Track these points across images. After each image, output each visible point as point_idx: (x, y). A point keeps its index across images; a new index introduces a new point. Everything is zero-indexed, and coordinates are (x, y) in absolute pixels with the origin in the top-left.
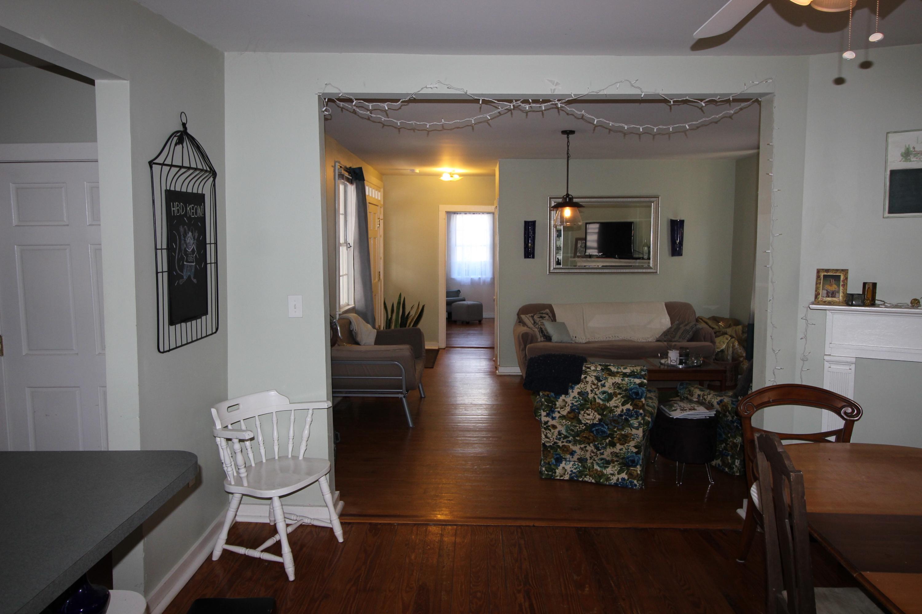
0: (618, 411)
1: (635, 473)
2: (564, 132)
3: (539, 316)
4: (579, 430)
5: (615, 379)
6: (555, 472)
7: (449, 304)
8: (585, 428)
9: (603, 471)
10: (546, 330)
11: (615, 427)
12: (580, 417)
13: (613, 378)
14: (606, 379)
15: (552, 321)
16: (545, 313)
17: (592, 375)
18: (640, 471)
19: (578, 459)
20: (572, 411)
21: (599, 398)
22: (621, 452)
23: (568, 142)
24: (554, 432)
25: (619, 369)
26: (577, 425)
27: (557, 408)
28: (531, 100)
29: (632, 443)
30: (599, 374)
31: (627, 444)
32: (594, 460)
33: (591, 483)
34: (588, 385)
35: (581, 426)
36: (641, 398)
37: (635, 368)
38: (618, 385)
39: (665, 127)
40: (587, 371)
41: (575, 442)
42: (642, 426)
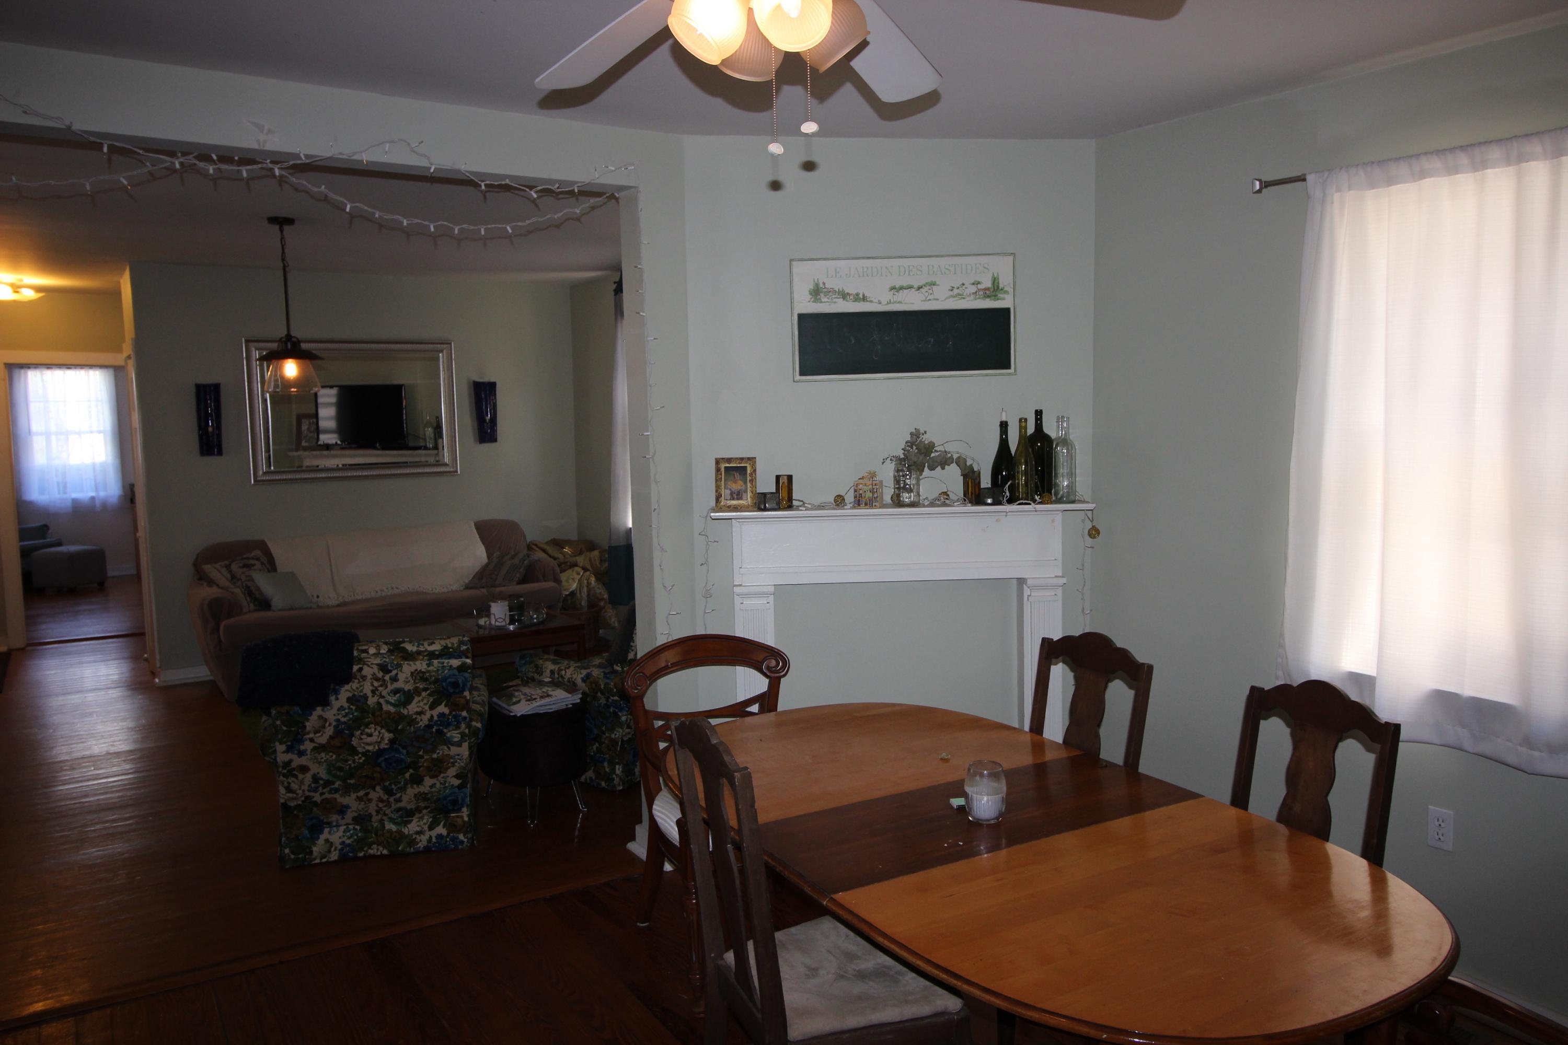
0: (424, 720)
1: (459, 820)
2: (273, 220)
3: (241, 565)
4: (353, 765)
5: (415, 664)
6: (311, 852)
7: (25, 554)
8: (364, 761)
9: (403, 830)
10: (258, 589)
11: (419, 748)
12: (355, 742)
13: (411, 663)
14: (399, 667)
15: (269, 571)
16: (252, 558)
17: (372, 664)
18: (469, 816)
19: (354, 819)
20: (338, 733)
21: (388, 702)
22: (433, 790)
23: (282, 238)
24: (303, 779)
25: (421, 646)
26: (350, 757)
27: (308, 733)
28: (217, 156)
29: (452, 772)
30: (385, 659)
31: (442, 775)
32: (385, 814)
33: (382, 856)
34: (365, 683)
35: (356, 757)
36: (463, 690)
37: (448, 641)
38: (421, 675)
39: (472, 227)
40: (362, 657)
41: (347, 789)
42: (467, 738)
